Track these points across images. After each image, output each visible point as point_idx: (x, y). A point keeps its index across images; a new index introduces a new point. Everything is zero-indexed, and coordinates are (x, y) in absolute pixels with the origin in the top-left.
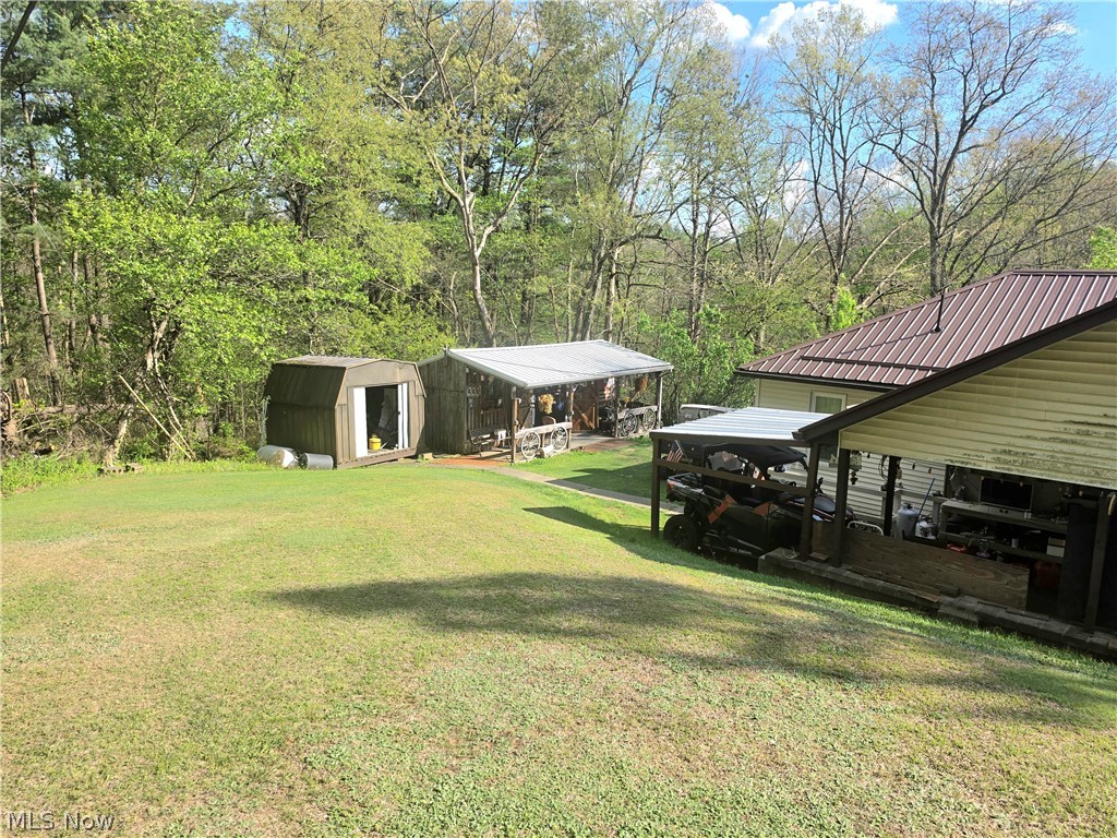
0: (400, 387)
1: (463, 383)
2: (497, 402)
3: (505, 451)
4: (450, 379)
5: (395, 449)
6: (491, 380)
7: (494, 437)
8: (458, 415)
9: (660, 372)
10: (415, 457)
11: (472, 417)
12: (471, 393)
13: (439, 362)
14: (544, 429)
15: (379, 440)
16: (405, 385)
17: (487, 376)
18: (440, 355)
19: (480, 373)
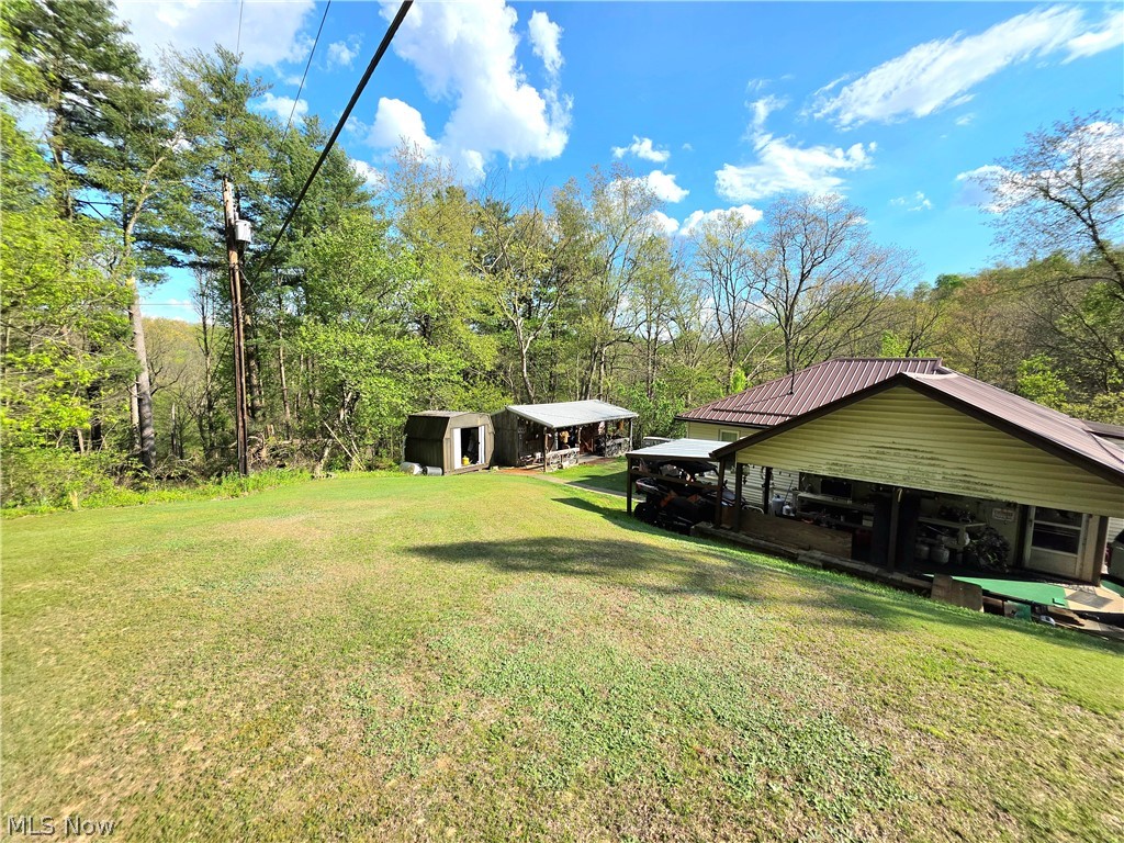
0: (480, 428)
1: (516, 425)
2: (535, 436)
3: (540, 465)
4: (508, 423)
5: (476, 464)
6: (532, 423)
7: (534, 457)
8: (513, 444)
9: (631, 418)
10: (488, 469)
11: (521, 445)
12: (520, 431)
13: (502, 413)
16: (483, 427)
17: (530, 421)
18: (503, 409)
19: (526, 419)
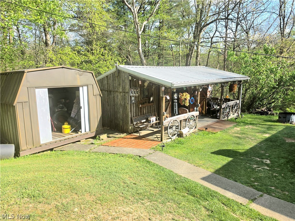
0: (81, 89)
1: (128, 87)
2: (150, 99)
3: (155, 130)
4: (120, 85)
5: (79, 133)
6: (146, 84)
7: (148, 121)
8: (125, 108)
9: (241, 81)
10: (94, 138)
11: (134, 109)
12: (134, 94)
13: (113, 74)
14: (182, 117)
15: (69, 126)
16: (85, 88)
17: (144, 81)
18: (112, 70)
19: (138, 79)
